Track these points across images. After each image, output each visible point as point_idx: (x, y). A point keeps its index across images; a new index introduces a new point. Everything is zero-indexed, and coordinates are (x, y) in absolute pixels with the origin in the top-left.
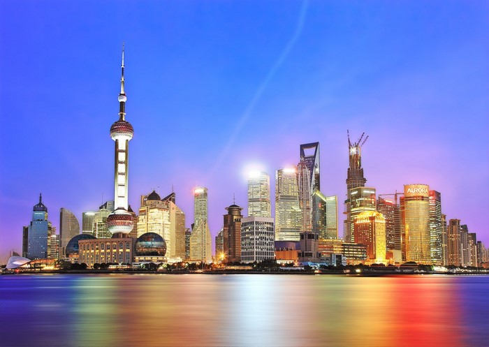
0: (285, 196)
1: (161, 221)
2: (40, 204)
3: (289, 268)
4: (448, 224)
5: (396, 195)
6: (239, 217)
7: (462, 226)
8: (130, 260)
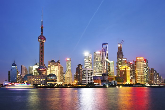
0: (97, 61)
1: (55, 70)
2: (14, 63)
3: (98, 86)
4: (150, 70)
5: (133, 61)
6: (81, 68)
7: (155, 71)
8: (45, 83)
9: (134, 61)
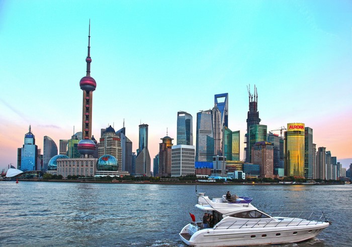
2: (30, 133)
3: (205, 181)
4: (317, 150)
5: (281, 130)
6: (170, 145)
7: (327, 152)
8: (93, 173)
9: (283, 131)
